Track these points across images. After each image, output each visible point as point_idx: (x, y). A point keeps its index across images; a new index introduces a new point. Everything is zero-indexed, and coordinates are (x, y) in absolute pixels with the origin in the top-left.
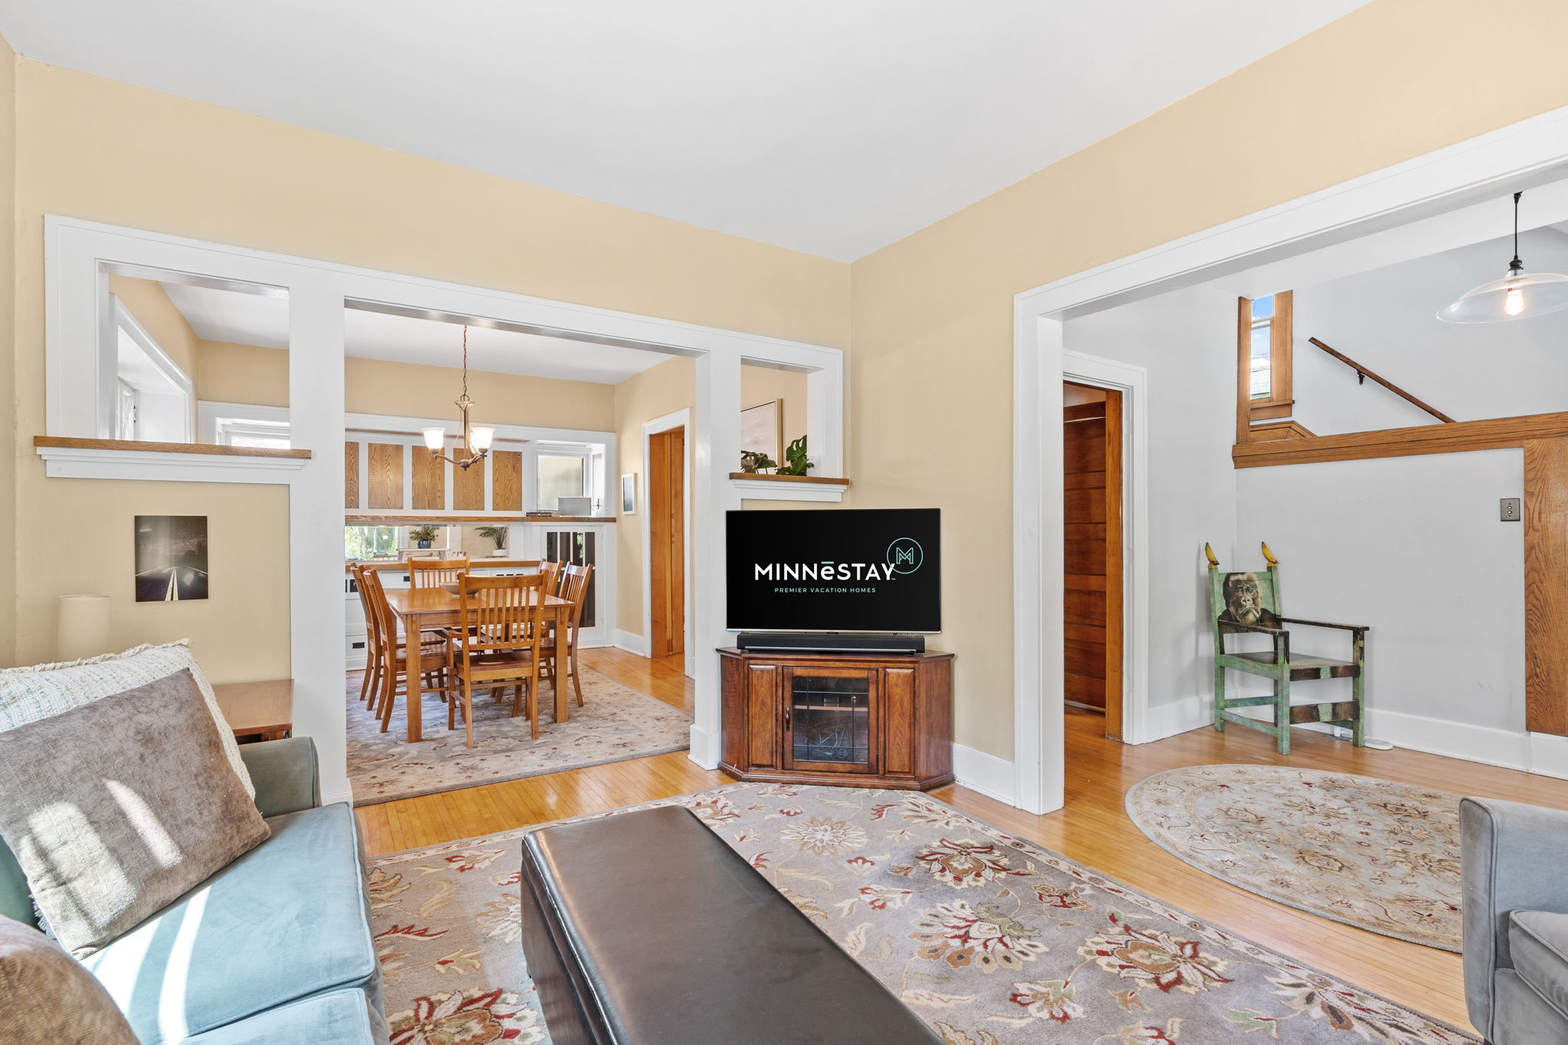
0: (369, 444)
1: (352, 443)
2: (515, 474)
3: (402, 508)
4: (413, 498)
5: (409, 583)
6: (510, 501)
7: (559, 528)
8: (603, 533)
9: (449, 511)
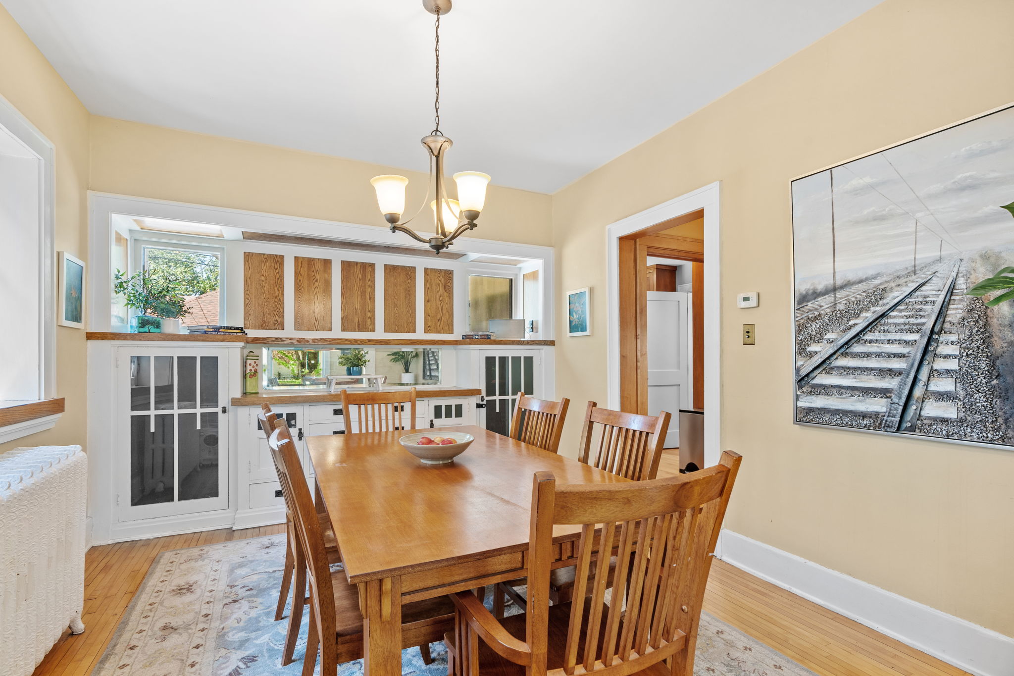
0: (295, 257)
1: (276, 256)
2: (446, 294)
3: (331, 331)
4: (342, 319)
5: (341, 418)
6: (442, 323)
7: (497, 352)
8: (542, 358)
9: (380, 333)
